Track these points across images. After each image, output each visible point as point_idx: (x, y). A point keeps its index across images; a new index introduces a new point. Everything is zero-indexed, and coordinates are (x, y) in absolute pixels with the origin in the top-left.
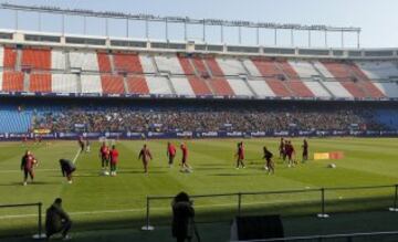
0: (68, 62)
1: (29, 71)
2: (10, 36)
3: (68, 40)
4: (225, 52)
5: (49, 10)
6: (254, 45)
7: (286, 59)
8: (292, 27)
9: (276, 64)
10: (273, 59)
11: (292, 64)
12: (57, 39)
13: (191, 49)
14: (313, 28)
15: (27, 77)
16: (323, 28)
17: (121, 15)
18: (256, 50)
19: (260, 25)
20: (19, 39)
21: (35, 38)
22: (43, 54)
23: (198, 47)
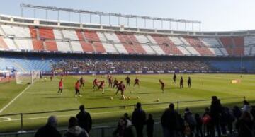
0: (63, 36)
1: (44, 40)
2: (32, 22)
3: (62, 24)
4: (138, 31)
5: (51, 8)
6: (152, 28)
7: (167, 36)
8: (170, 20)
9: (162, 38)
10: (161, 35)
11: (170, 38)
12: (56, 24)
13: (122, 30)
14: (179, 21)
15: (44, 43)
16: (184, 21)
17: (87, 12)
18: (153, 31)
19: (155, 19)
20: (37, 23)
21: (45, 23)
22: (49, 31)
23: (126, 29)
